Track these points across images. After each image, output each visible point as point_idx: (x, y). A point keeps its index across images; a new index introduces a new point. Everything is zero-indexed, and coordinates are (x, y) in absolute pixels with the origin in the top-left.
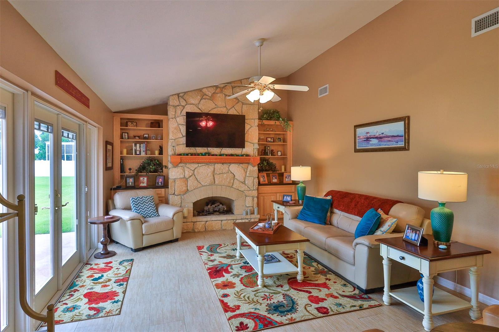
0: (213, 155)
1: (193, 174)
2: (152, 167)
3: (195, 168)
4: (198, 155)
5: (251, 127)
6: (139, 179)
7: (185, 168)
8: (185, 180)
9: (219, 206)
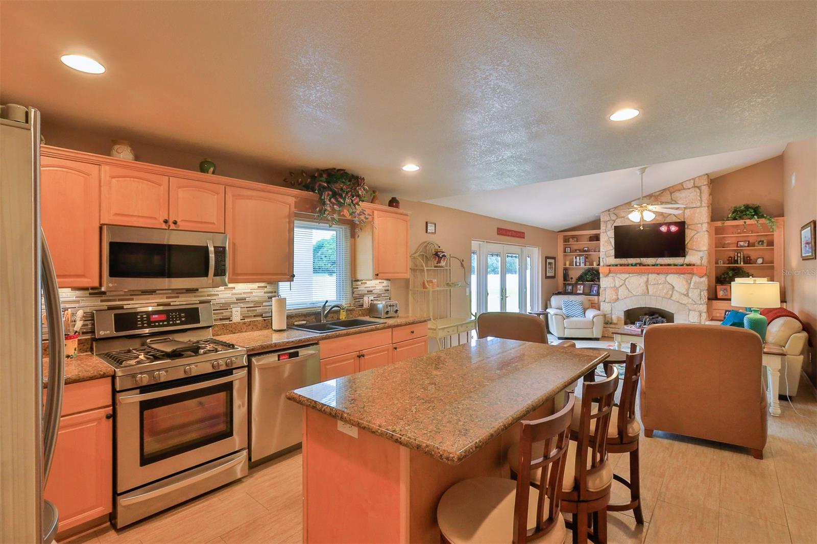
0: (645, 265)
1: (624, 284)
2: (589, 277)
3: (626, 279)
5: (698, 232)
6: (576, 287)
7: (616, 278)
8: (616, 289)
9: (657, 318)
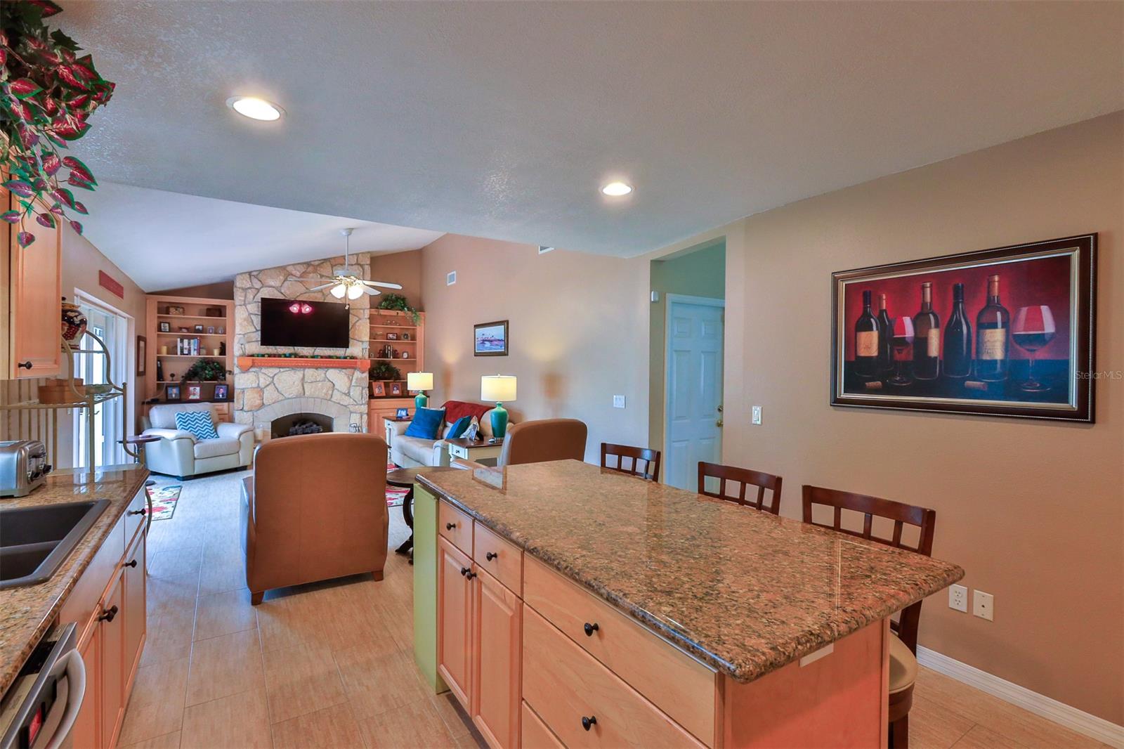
0: (302, 357)
1: (272, 382)
2: (208, 373)
3: (275, 375)
4: (280, 356)
5: (360, 319)
6: (187, 389)
7: (260, 374)
8: (260, 390)
9: (311, 426)
